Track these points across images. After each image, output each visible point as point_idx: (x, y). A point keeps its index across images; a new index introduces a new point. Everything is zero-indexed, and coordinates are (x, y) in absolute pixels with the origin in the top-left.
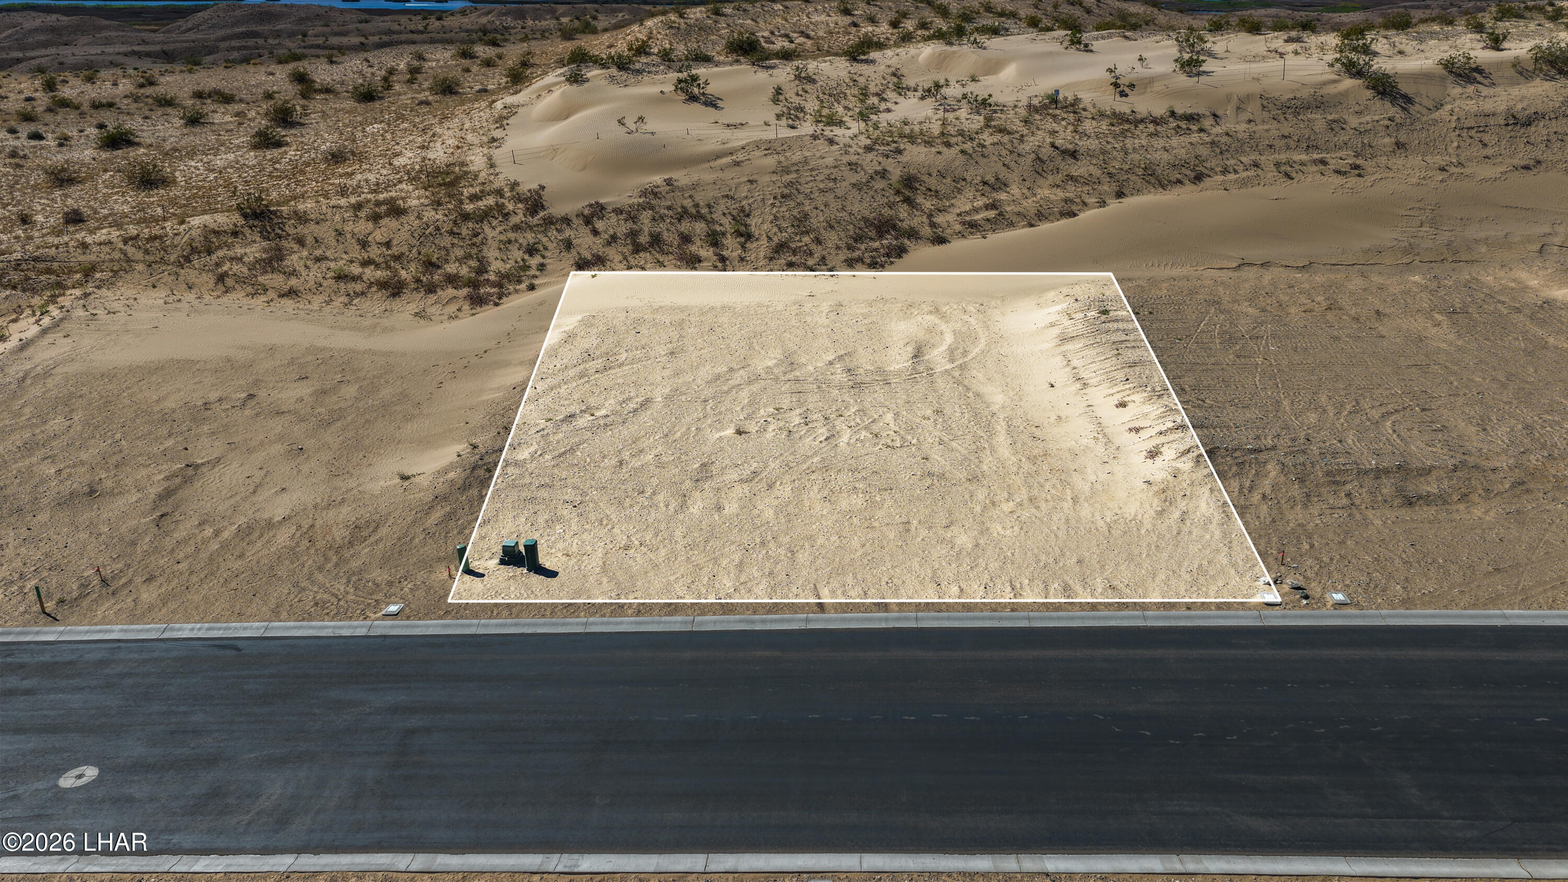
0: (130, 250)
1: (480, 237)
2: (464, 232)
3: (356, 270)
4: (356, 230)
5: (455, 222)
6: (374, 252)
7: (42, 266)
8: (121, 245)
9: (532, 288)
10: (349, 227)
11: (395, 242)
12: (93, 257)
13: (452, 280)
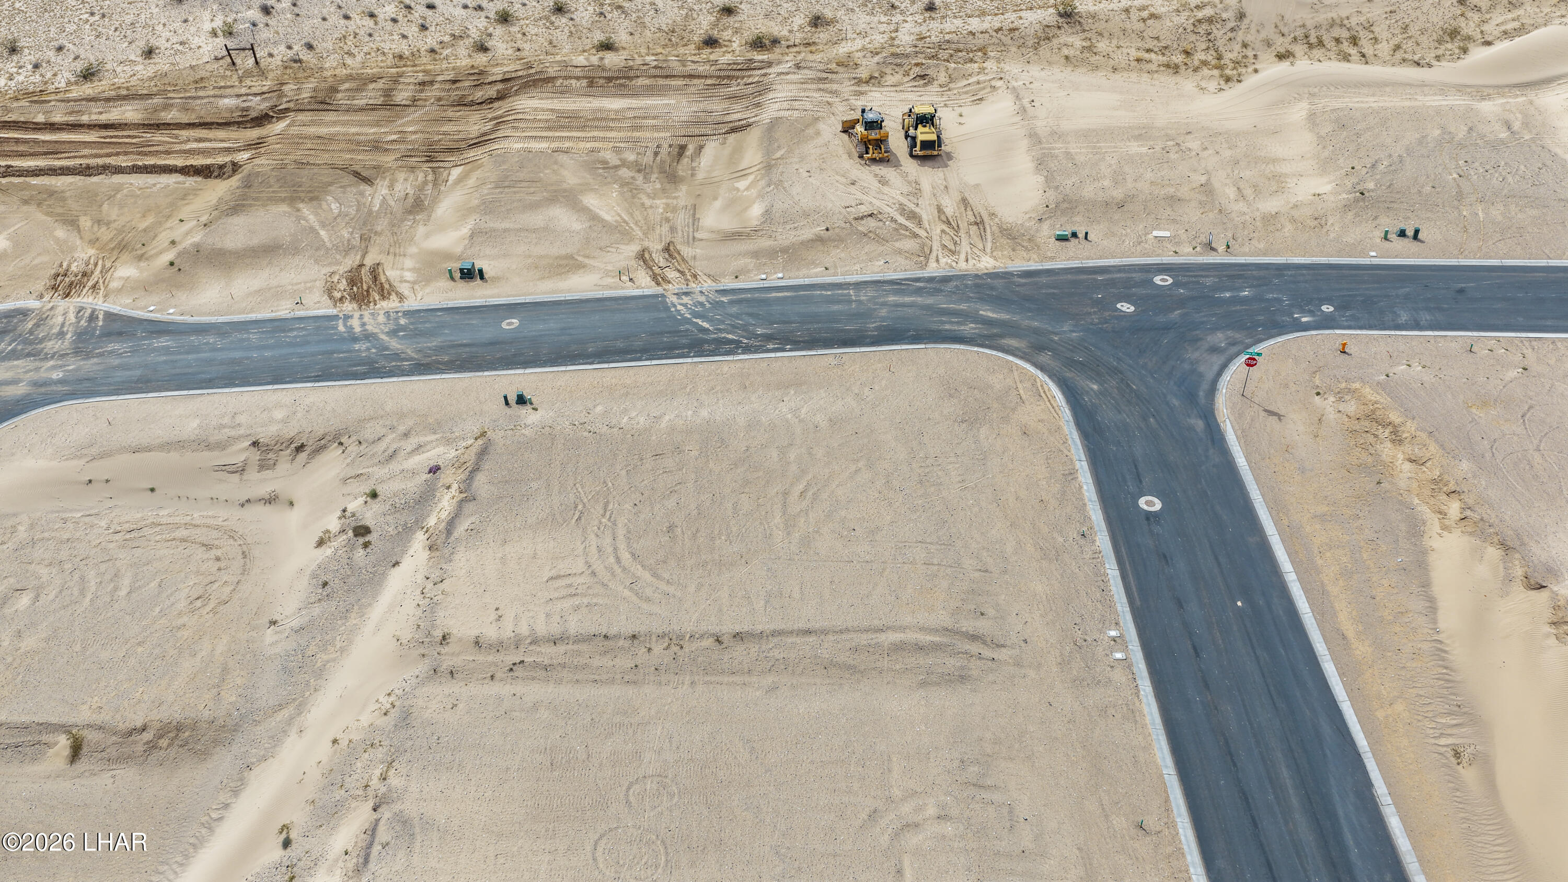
0: (1003, 37)
1: (1213, 35)
2: (1202, 32)
3: (1147, 56)
4: (1134, 28)
5: (1194, 24)
6: (1151, 44)
7: (953, 46)
8: (994, 34)
9: (1256, 71)
10: (1128, 26)
11: (1161, 38)
12: (981, 41)
13: (1205, 63)
